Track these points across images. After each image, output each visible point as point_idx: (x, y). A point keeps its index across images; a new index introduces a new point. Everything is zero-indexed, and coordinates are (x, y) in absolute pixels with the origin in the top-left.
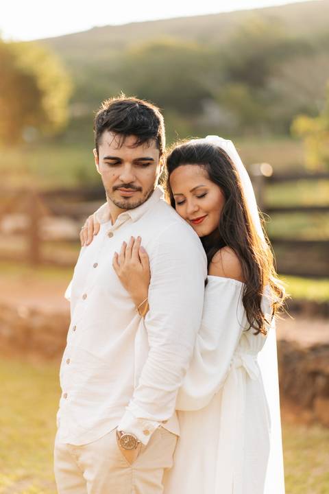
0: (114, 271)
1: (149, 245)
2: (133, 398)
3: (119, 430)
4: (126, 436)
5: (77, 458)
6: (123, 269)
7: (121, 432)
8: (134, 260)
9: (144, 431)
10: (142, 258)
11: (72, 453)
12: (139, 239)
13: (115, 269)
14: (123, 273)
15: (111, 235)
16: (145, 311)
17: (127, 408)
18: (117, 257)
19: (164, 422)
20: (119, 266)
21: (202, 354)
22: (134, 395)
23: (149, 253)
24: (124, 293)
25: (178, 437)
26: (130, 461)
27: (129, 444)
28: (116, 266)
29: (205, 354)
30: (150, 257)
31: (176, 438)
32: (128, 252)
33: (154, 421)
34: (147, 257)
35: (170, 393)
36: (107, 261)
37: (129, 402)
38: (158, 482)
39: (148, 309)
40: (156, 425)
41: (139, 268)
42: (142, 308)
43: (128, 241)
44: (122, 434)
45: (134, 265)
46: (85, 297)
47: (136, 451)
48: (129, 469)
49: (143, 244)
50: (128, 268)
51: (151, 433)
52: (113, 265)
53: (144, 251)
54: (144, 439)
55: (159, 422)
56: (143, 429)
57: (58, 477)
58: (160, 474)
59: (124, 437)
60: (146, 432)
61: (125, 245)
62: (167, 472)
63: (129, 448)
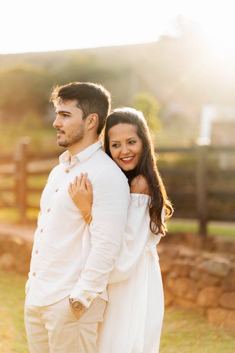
0: (69, 194)
1: (93, 178)
2: (81, 277)
3: (71, 297)
4: (76, 302)
5: (41, 315)
6: (75, 193)
7: (72, 299)
8: (82, 187)
9: (87, 299)
10: (88, 186)
11: (38, 312)
12: (86, 175)
13: (69, 193)
14: (75, 196)
15: (67, 171)
16: (90, 221)
17: (76, 283)
18: (71, 186)
19: (100, 293)
20: (72, 191)
21: (127, 244)
22: (81, 276)
23: (93, 183)
24: (75, 208)
25: (107, 302)
26: (78, 318)
27: (77, 307)
28: (70, 191)
29: (129, 243)
30: (93, 186)
31: (106, 303)
32: (78, 183)
33: (94, 292)
34: (91, 186)
35: (104, 274)
36: (64, 188)
37: (78, 280)
38: (95, 331)
39: (92, 219)
40: (96, 295)
41: (86, 192)
42: (88, 218)
43: (79, 175)
44: (73, 301)
45: (82, 191)
46: (49, 210)
47: (82, 311)
48: (77, 322)
49: (89, 177)
50: (78, 192)
51: (92, 300)
52: (68, 191)
53: (89, 182)
54: (87, 304)
55: (97, 293)
56: (87, 297)
57: (28, 326)
58: (96, 326)
59: (74, 303)
60: (89, 300)
61: (77, 178)
62: (100, 325)
63: (77, 309)
